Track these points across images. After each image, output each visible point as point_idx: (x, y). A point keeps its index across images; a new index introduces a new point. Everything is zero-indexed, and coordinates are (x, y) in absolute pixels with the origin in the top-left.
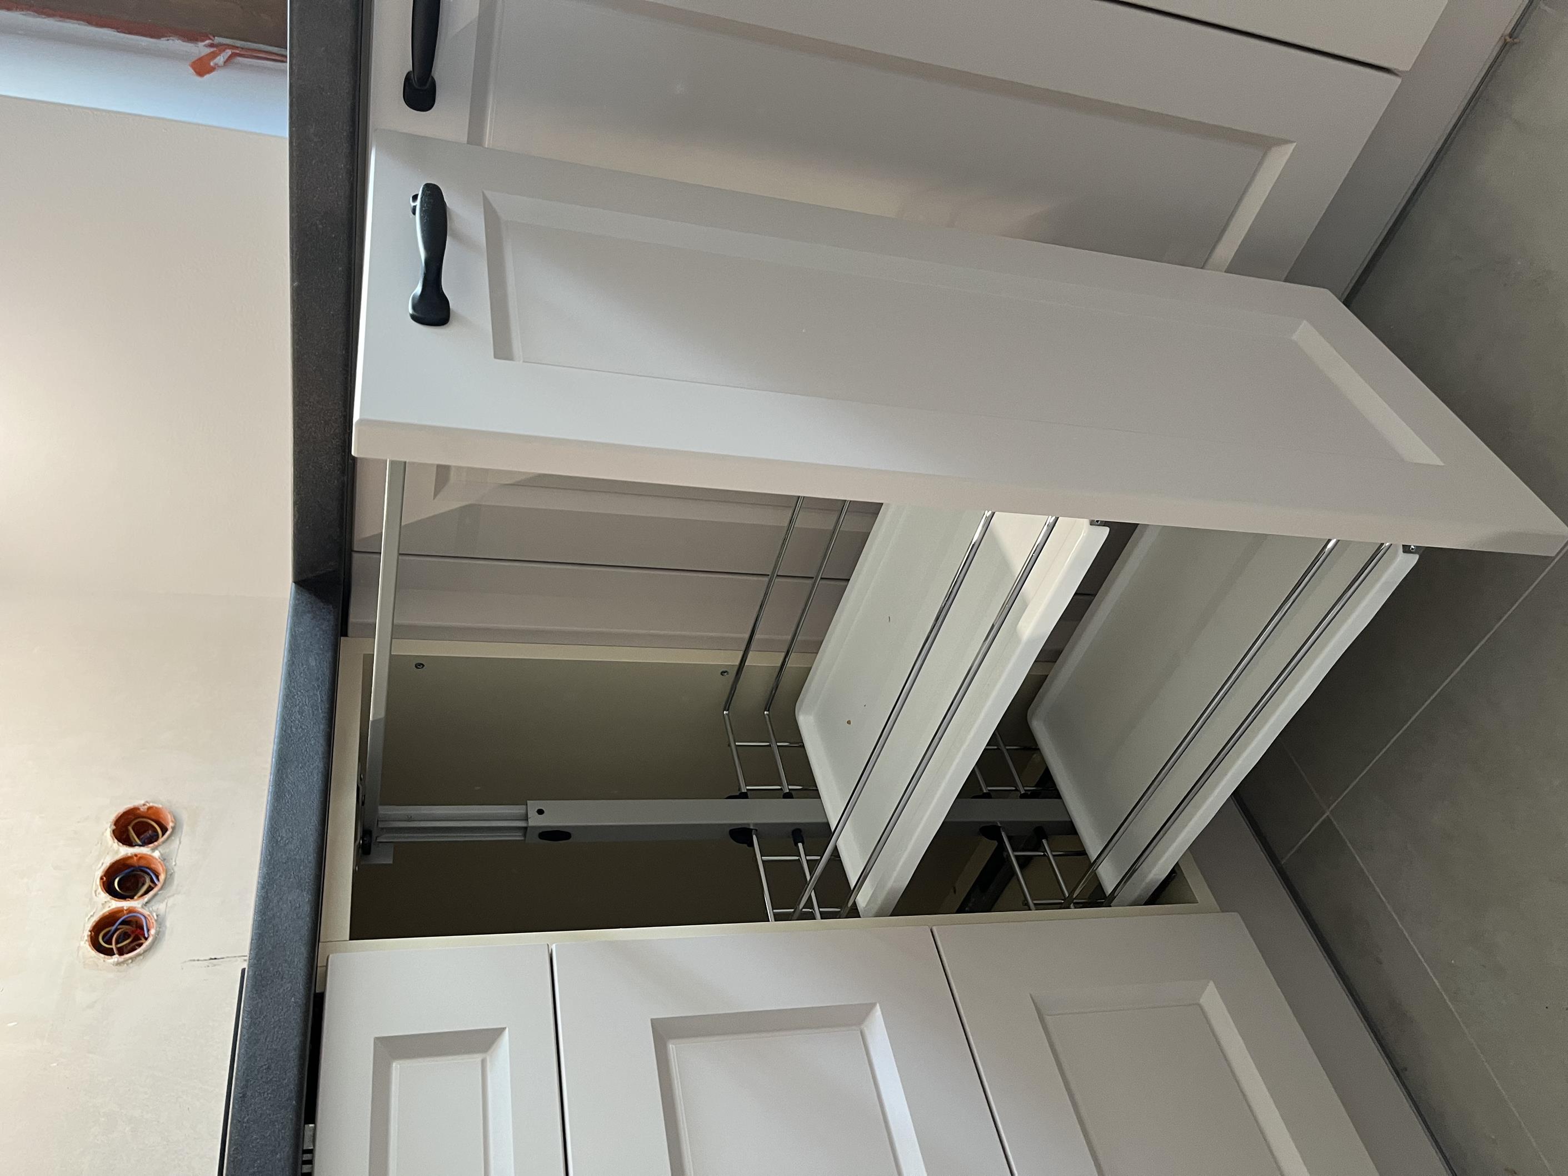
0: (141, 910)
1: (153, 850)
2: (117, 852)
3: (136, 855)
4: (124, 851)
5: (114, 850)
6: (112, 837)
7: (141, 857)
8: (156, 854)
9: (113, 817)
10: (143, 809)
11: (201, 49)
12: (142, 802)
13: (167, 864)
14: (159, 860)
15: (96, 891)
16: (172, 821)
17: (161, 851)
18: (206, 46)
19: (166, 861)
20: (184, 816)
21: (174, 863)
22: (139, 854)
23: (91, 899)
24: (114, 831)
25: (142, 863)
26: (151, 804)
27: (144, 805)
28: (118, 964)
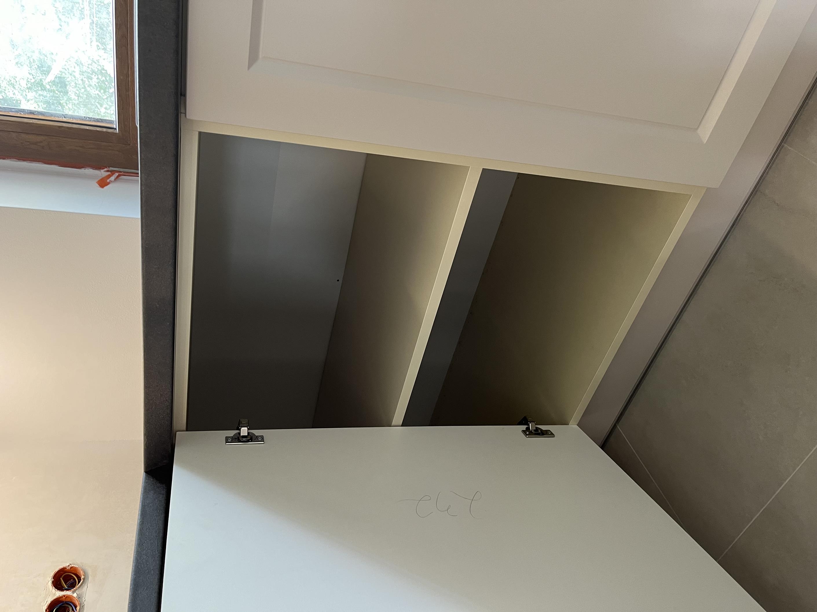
1: (73, 592)
2: (55, 594)
3: (64, 596)
4: (59, 594)
5: (53, 593)
6: (52, 585)
7: (67, 597)
8: (75, 595)
9: (52, 574)
10: (68, 568)
11: (103, 173)
12: (68, 565)
13: (81, 600)
14: (77, 598)
16: (83, 575)
17: (78, 593)
18: (105, 171)
19: (80, 598)
20: (90, 572)
21: (84, 600)
22: (66, 595)
24: (53, 582)
25: (68, 600)
26: (72, 566)
27: (69, 566)
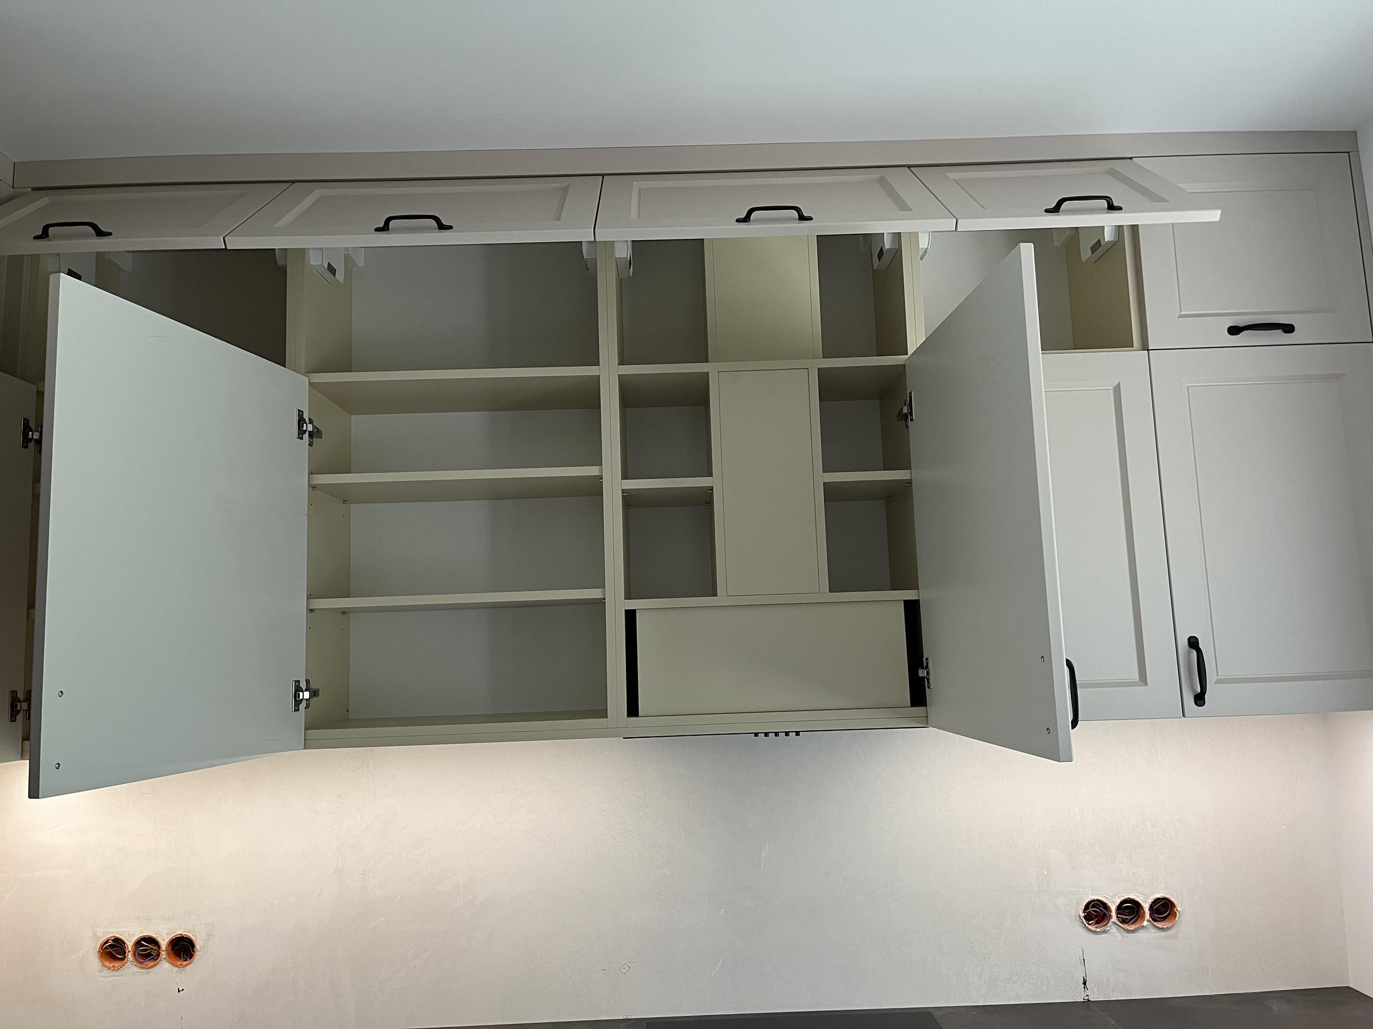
0: (1111, 921)
1: (1148, 921)
3: (1144, 913)
4: (1146, 906)
5: (1147, 901)
6: (1155, 898)
7: (1144, 916)
8: (1145, 923)
9: (1169, 896)
10: (1175, 910)
12: (1179, 909)
13: (1140, 929)
14: (1142, 924)
15: (1121, 896)
16: (1168, 926)
17: (1147, 926)
20: (1170, 934)
21: (1140, 932)
23: (1116, 895)
24: (1159, 898)
25: (1141, 915)
26: (1178, 914)
27: (1177, 910)
28: (1080, 916)
